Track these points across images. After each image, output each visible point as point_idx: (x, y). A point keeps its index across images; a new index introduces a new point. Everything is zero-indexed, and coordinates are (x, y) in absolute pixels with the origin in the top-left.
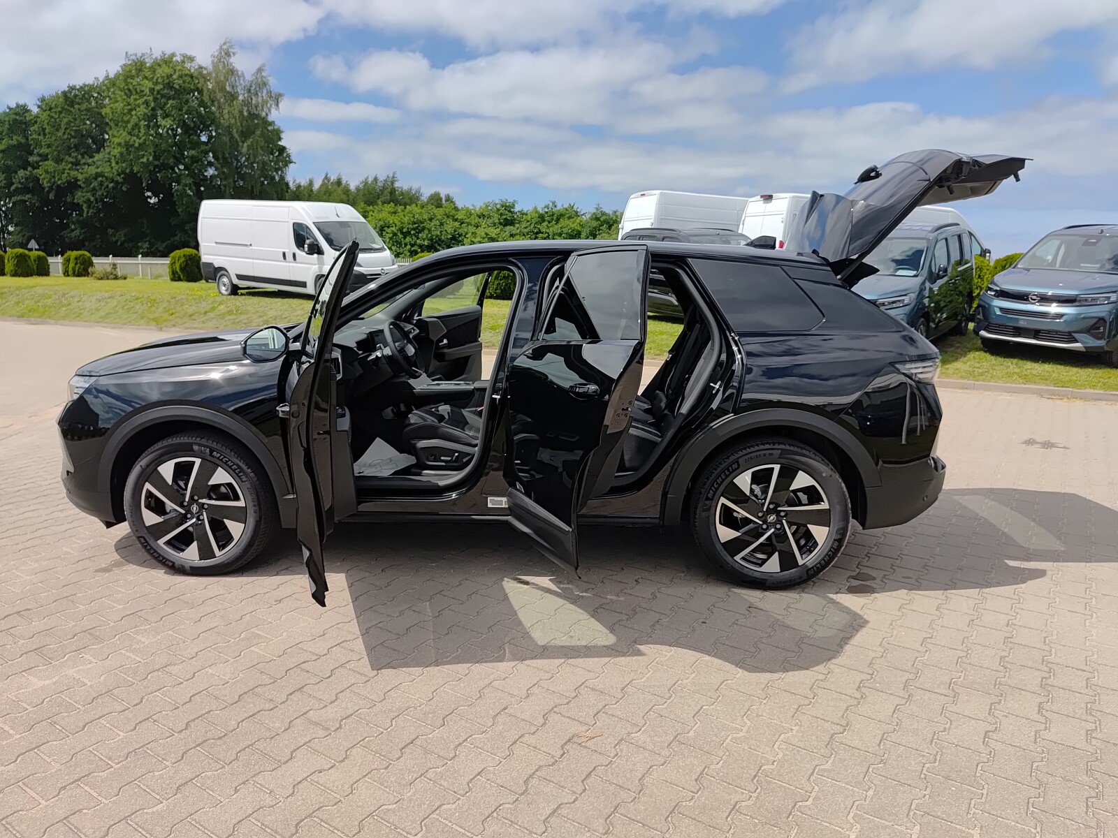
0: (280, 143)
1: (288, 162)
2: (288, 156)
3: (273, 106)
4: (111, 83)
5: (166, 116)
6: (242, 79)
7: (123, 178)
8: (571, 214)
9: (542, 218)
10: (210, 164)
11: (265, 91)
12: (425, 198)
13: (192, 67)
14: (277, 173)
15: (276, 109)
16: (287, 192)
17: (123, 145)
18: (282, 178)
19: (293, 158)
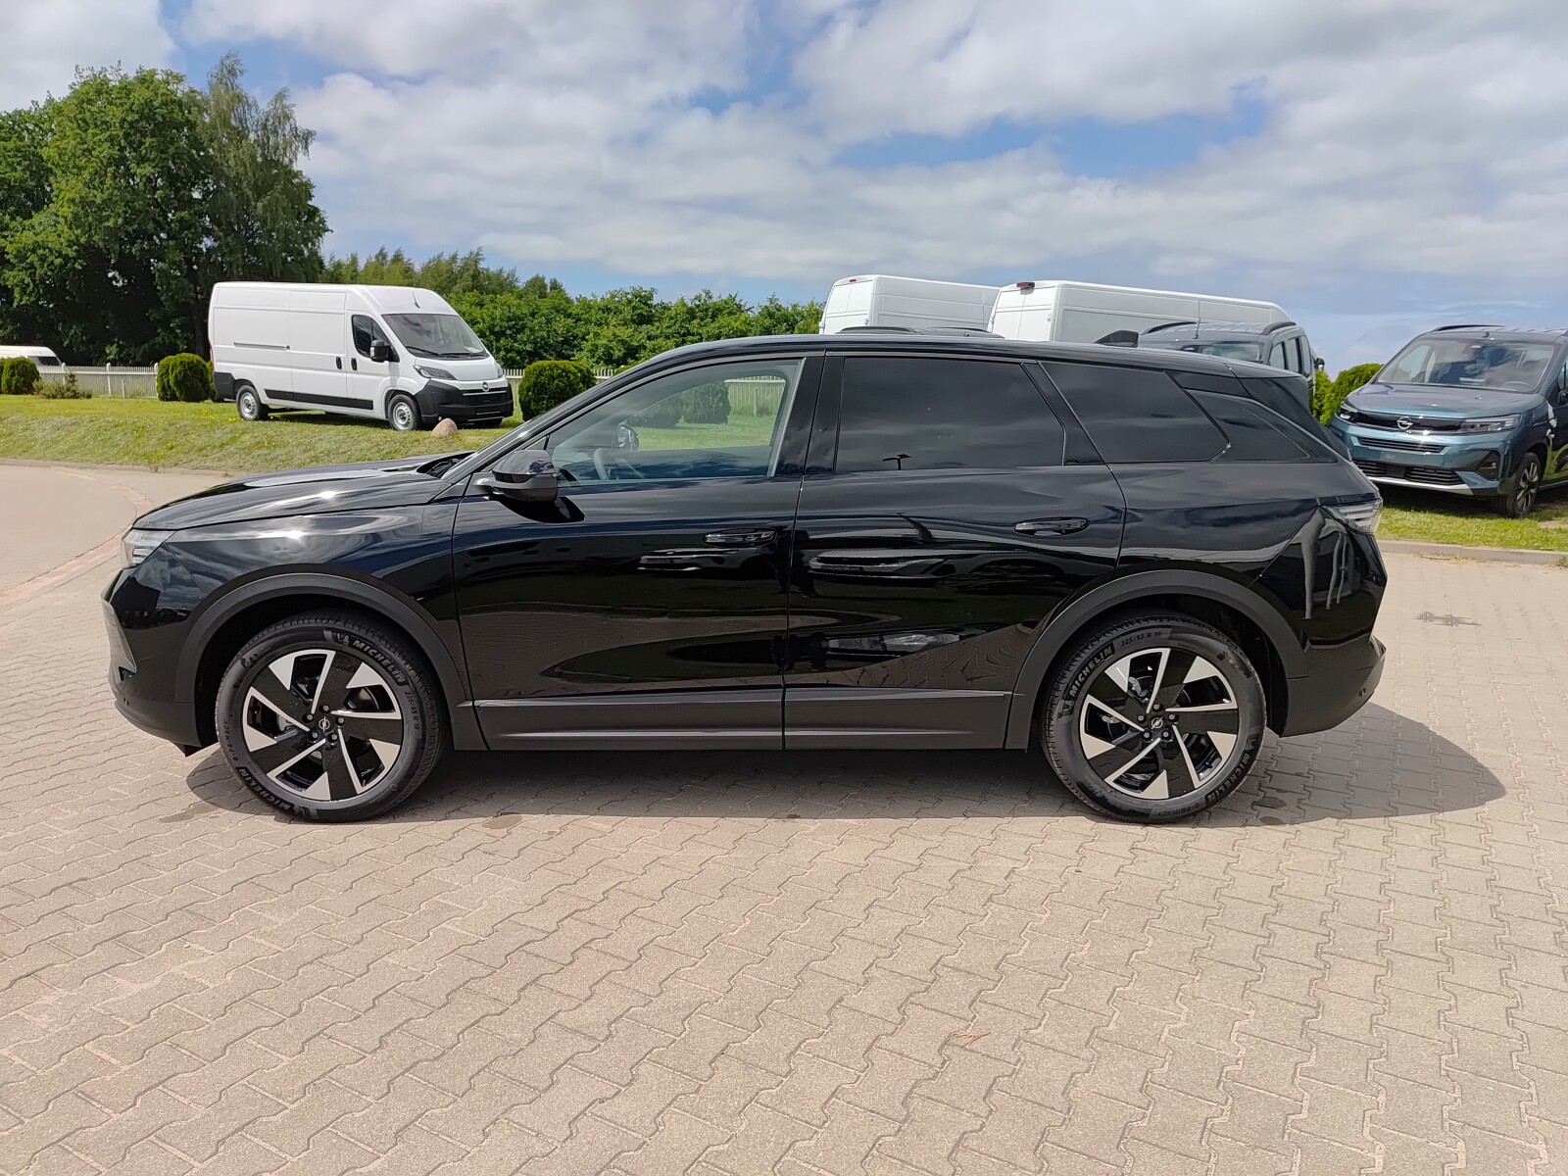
0: (309, 203)
1: (321, 229)
2: (322, 221)
3: (300, 149)
4: (56, 109)
5: (141, 160)
6: (254, 108)
7: (76, 251)
8: (732, 308)
9: (691, 314)
10: (208, 232)
11: (288, 127)
12: (521, 284)
13: (181, 90)
14: (306, 245)
15: (305, 154)
16: (321, 273)
17: (77, 201)
18: (314, 254)
19: (329, 224)
